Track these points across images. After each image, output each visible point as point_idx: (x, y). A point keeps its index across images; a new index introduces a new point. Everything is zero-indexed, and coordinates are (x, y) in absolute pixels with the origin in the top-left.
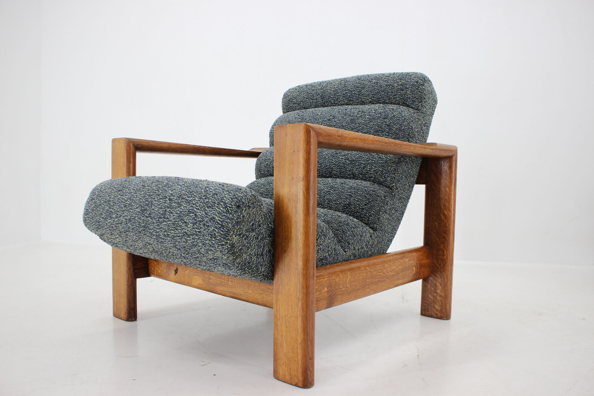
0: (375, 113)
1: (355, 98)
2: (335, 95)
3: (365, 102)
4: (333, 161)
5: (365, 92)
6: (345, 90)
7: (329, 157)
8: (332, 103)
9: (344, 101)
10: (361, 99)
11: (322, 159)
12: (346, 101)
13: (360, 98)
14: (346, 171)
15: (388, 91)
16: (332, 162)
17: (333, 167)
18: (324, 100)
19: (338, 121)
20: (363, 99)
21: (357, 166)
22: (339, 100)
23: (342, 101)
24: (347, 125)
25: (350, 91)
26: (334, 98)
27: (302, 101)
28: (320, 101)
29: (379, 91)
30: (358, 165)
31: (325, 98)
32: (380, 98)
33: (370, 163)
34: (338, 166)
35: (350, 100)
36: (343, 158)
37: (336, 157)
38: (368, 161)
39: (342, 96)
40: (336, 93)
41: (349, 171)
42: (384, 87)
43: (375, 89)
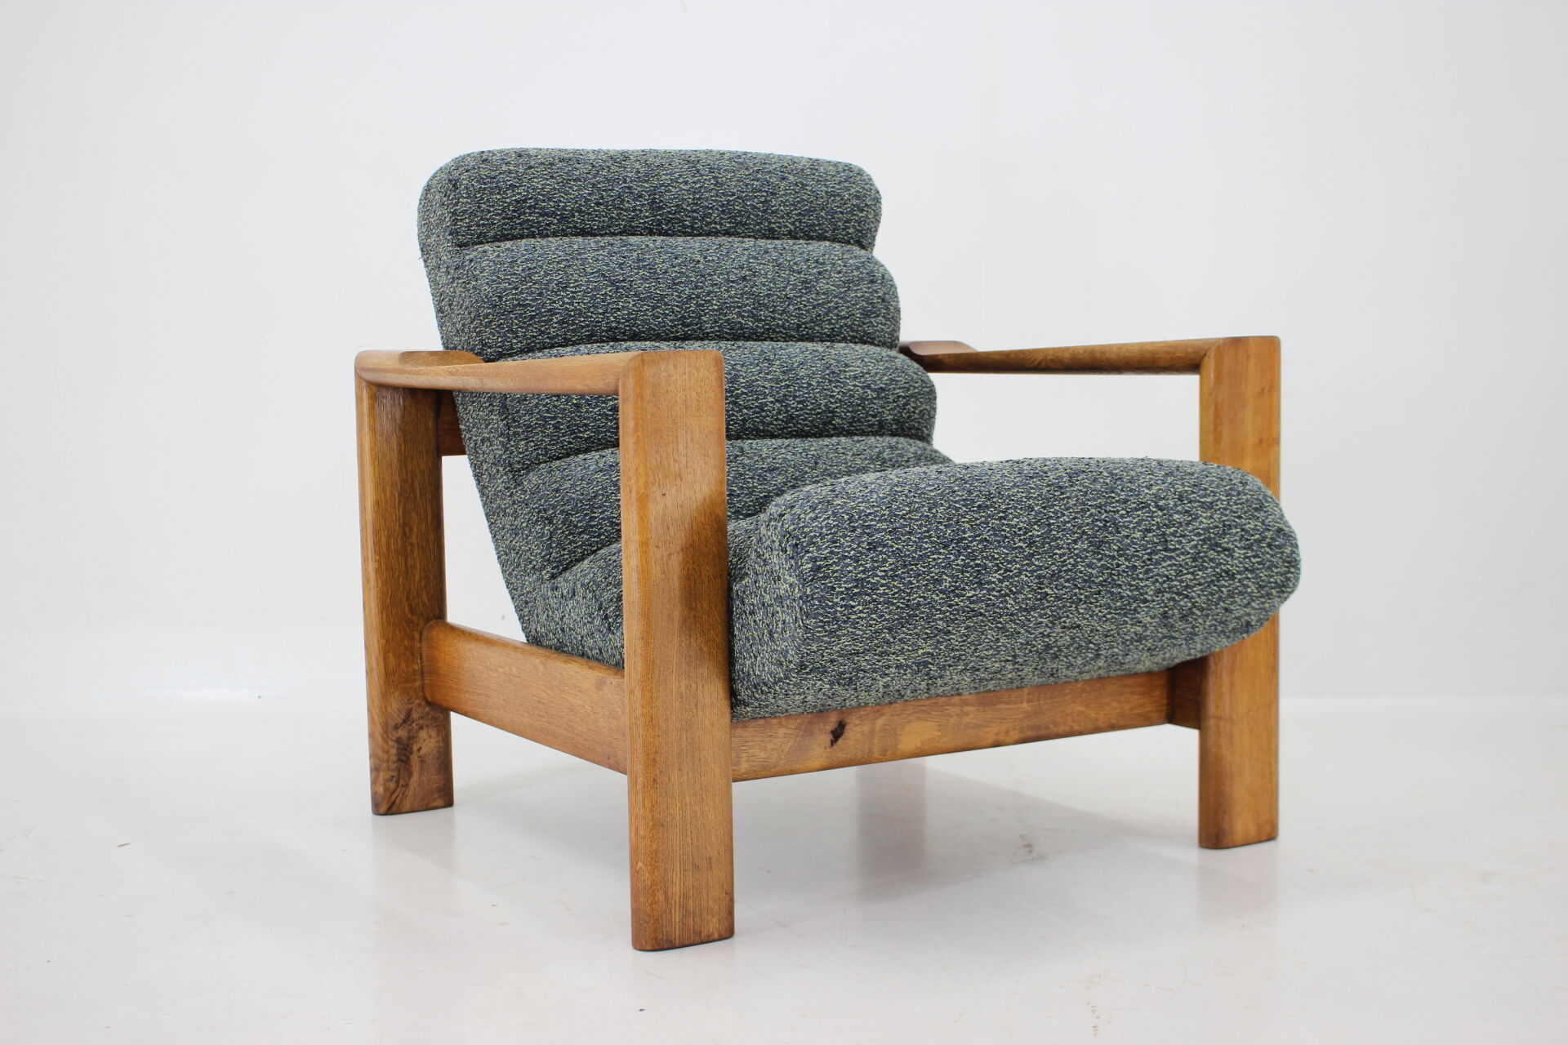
0: (845, 266)
1: (753, 220)
2: (696, 204)
3: (776, 231)
4: (833, 391)
5: (780, 205)
6: (723, 194)
7: (818, 382)
8: (684, 226)
9: (721, 224)
10: (770, 223)
11: (803, 387)
12: (728, 225)
13: (767, 219)
14: (868, 415)
15: (832, 209)
16: (832, 397)
17: (837, 407)
18: (660, 215)
19: (772, 285)
20: (775, 223)
21: (890, 402)
22: (708, 220)
23: (716, 223)
24: (801, 297)
25: (738, 198)
26: (694, 211)
27: (580, 211)
28: (647, 217)
29: (813, 207)
30: (894, 401)
31: (664, 209)
32: (814, 225)
33: (912, 394)
34: (849, 406)
35: (741, 222)
36: (857, 383)
37: (839, 382)
38: (908, 390)
39: (718, 209)
40: (699, 199)
41: (874, 416)
42: (822, 198)
43: (803, 200)
